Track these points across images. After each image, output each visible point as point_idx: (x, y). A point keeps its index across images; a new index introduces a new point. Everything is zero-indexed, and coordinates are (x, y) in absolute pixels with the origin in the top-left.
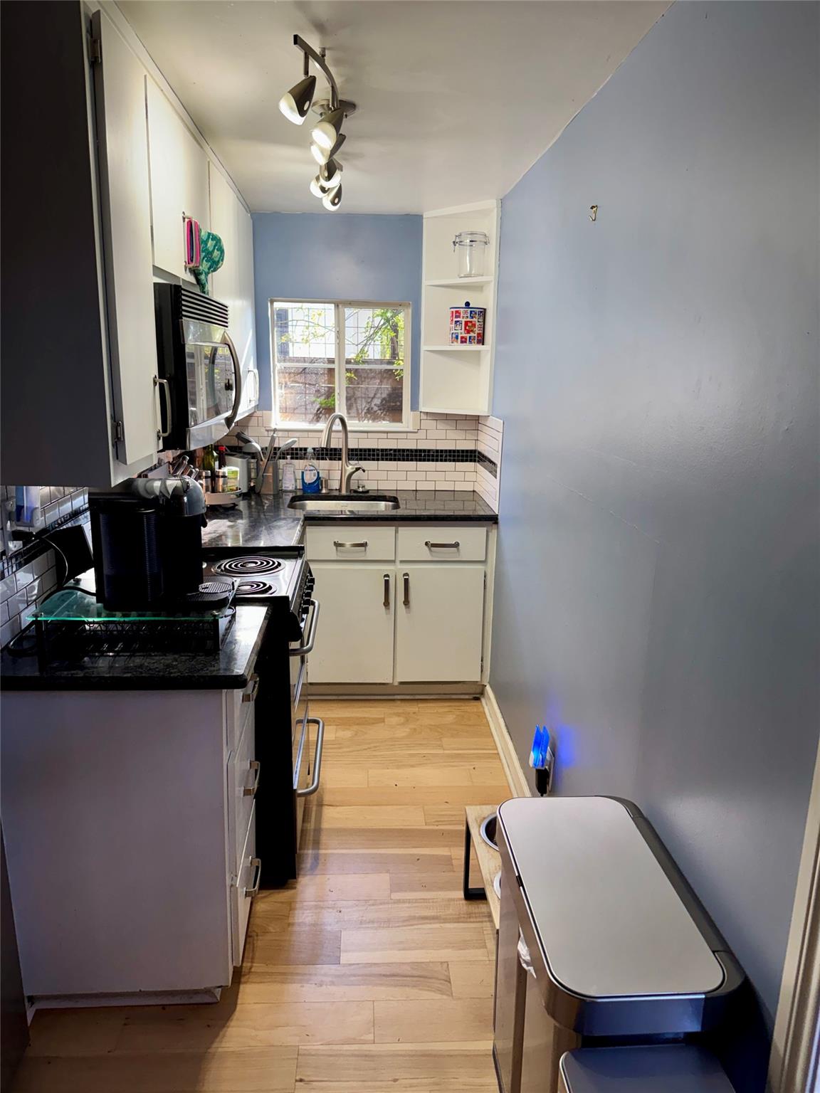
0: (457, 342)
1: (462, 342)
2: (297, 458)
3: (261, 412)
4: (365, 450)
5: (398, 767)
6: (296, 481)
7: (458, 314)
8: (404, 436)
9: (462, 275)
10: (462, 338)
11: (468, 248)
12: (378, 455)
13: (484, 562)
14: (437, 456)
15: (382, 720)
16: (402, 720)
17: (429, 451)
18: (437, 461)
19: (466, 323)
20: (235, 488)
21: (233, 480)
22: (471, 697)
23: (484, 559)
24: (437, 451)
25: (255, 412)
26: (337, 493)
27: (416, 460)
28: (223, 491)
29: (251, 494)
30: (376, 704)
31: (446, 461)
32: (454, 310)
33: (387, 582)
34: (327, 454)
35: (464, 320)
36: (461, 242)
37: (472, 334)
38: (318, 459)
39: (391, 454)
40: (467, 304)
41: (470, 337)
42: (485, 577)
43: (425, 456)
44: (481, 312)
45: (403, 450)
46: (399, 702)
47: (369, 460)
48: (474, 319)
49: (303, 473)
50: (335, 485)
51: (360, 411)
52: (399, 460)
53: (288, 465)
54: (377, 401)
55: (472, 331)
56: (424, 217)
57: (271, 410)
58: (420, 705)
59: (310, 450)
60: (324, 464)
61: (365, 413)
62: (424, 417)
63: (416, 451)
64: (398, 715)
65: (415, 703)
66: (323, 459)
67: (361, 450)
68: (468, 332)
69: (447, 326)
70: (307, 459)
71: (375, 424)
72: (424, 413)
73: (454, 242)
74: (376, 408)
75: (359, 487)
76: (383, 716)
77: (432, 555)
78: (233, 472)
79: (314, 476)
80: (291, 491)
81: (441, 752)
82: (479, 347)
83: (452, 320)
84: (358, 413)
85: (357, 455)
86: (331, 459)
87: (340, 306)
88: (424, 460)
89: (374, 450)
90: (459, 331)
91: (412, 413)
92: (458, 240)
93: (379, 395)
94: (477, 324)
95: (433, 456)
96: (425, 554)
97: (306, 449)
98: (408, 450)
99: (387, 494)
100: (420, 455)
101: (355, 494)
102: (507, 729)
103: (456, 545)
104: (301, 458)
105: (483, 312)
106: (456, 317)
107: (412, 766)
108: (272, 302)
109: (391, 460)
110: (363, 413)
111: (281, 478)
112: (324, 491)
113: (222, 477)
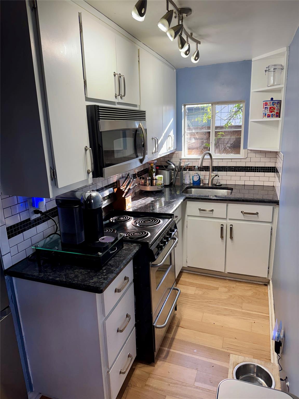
0: (266, 117)
1: (268, 117)
2: (191, 170)
3: (177, 152)
4: (221, 167)
5: (218, 314)
6: (190, 180)
7: (266, 104)
8: (240, 160)
9: (269, 86)
10: (268, 115)
11: (272, 72)
12: (227, 169)
13: (272, 222)
14: (255, 169)
15: (217, 289)
16: (226, 290)
17: (251, 167)
18: (255, 172)
19: (270, 108)
20: (161, 184)
21: (160, 181)
22: (263, 284)
23: (271, 221)
24: (256, 167)
25: (175, 152)
26: (207, 186)
27: (245, 171)
28: (156, 185)
29: (171, 185)
30: (217, 280)
31: (260, 172)
32: (265, 102)
33: (222, 228)
34: (204, 169)
35: (269, 107)
36: (269, 70)
37: (273, 113)
38: (200, 171)
39: (233, 169)
40: (272, 99)
41: (272, 114)
42: (271, 230)
43: (249, 169)
44: (278, 102)
45: (239, 167)
46: (228, 281)
47: (223, 171)
48: (275, 106)
49: (193, 176)
50: (207, 182)
51: (221, 150)
52: (237, 171)
53: (187, 174)
54: (229, 145)
55: (273, 111)
56: (252, 61)
57: (182, 150)
58: (237, 284)
59: (196, 167)
60: (202, 173)
61: (223, 150)
62: (249, 152)
63: (245, 167)
64: (225, 287)
65: (235, 282)
66: (202, 171)
67: (219, 167)
68: (271, 112)
69: (262, 110)
70: (195, 171)
71: (227, 155)
72: (249, 150)
73: (265, 71)
74: (228, 148)
75: (217, 183)
76: (218, 287)
77: (244, 218)
78: (160, 177)
79: (198, 178)
80: (188, 184)
81: (241, 310)
82: (278, 119)
83: (264, 107)
84: (220, 150)
85: (217, 169)
86: (206, 171)
87: (213, 105)
88: (249, 171)
89: (225, 167)
90: (267, 112)
91: (244, 150)
92: (267, 69)
93: (230, 142)
94: (276, 108)
95: (253, 169)
96: (241, 216)
97: (195, 167)
98: (241, 167)
99: (229, 187)
100: (247, 169)
101: (215, 186)
102: (274, 306)
103: (257, 214)
104: (193, 170)
105: (279, 102)
106: (265, 105)
107: (225, 315)
108: (185, 106)
109: (233, 171)
110: (222, 150)
111: (184, 178)
112: (201, 185)
113: (155, 180)
